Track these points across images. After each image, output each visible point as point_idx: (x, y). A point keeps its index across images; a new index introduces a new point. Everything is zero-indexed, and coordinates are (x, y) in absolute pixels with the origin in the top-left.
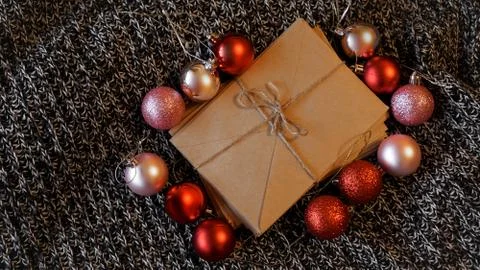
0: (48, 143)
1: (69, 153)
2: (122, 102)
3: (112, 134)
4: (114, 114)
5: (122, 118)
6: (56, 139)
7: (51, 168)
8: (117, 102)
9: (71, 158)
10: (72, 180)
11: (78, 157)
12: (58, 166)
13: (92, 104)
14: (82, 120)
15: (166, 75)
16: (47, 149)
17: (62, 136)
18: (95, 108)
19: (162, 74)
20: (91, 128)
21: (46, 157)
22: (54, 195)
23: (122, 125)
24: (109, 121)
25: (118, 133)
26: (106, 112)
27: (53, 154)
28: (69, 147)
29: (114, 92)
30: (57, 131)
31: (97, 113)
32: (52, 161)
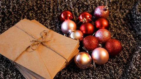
0: (8, 7)
1: (14, 13)
2: (37, 6)
3: (31, 14)
4: (33, 8)
5: (35, 11)
6: (11, 7)
7: (6, 15)
8: (35, 5)
9: (14, 15)
10: (12, 23)
11: (17, 16)
12: (9, 16)
13: (27, 2)
14: (22, 5)
15: (55, 4)
16: (7, 9)
17: (14, 7)
18: (28, 3)
19: (53, 3)
20: (24, 9)
21: (6, 11)
22: (4, 25)
23: (34, 13)
24: (31, 10)
25: (32, 15)
26: (30, 6)
27: (9, 12)
28: (15, 11)
29: (35, 1)
30: (13, 5)
31: (28, 5)
32: (8, 13)
